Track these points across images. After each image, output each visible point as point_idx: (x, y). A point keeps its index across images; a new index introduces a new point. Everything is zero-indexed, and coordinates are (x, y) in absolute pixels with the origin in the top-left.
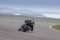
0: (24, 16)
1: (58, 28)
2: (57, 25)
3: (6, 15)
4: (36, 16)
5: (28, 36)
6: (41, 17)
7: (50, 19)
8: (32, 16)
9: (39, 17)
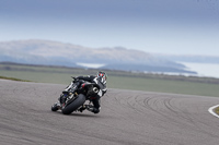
0: (115, 71)
3: (51, 67)
4: (159, 73)
6: (177, 74)
8: (146, 72)
9: (170, 74)
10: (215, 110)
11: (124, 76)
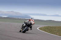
1: (46, 30)
2: (45, 27)
5: (15, 38)
7: (37, 21)
10: (39, 28)
11: (13, 19)
